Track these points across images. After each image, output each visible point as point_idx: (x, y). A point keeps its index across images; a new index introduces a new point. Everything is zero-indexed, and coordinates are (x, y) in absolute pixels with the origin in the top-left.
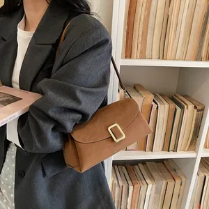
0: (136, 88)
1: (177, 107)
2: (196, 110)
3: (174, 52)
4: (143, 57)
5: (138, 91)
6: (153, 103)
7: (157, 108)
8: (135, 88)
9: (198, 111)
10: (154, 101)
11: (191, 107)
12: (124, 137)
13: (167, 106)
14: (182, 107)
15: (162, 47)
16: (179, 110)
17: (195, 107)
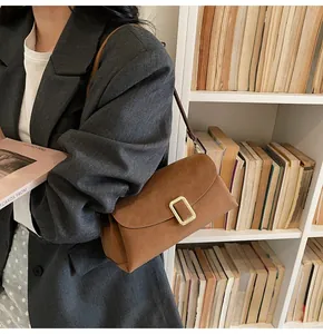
0: (213, 133)
1: (274, 163)
2: (302, 169)
3: (272, 76)
4: (224, 88)
5: (215, 140)
6: (238, 158)
7: (245, 165)
8: (209, 133)
9: (305, 169)
10: (239, 154)
11: (295, 163)
12: (194, 217)
13: (259, 162)
14: (282, 164)
15: (253, 72)
16: (277, 168)
17: (302, 164)
